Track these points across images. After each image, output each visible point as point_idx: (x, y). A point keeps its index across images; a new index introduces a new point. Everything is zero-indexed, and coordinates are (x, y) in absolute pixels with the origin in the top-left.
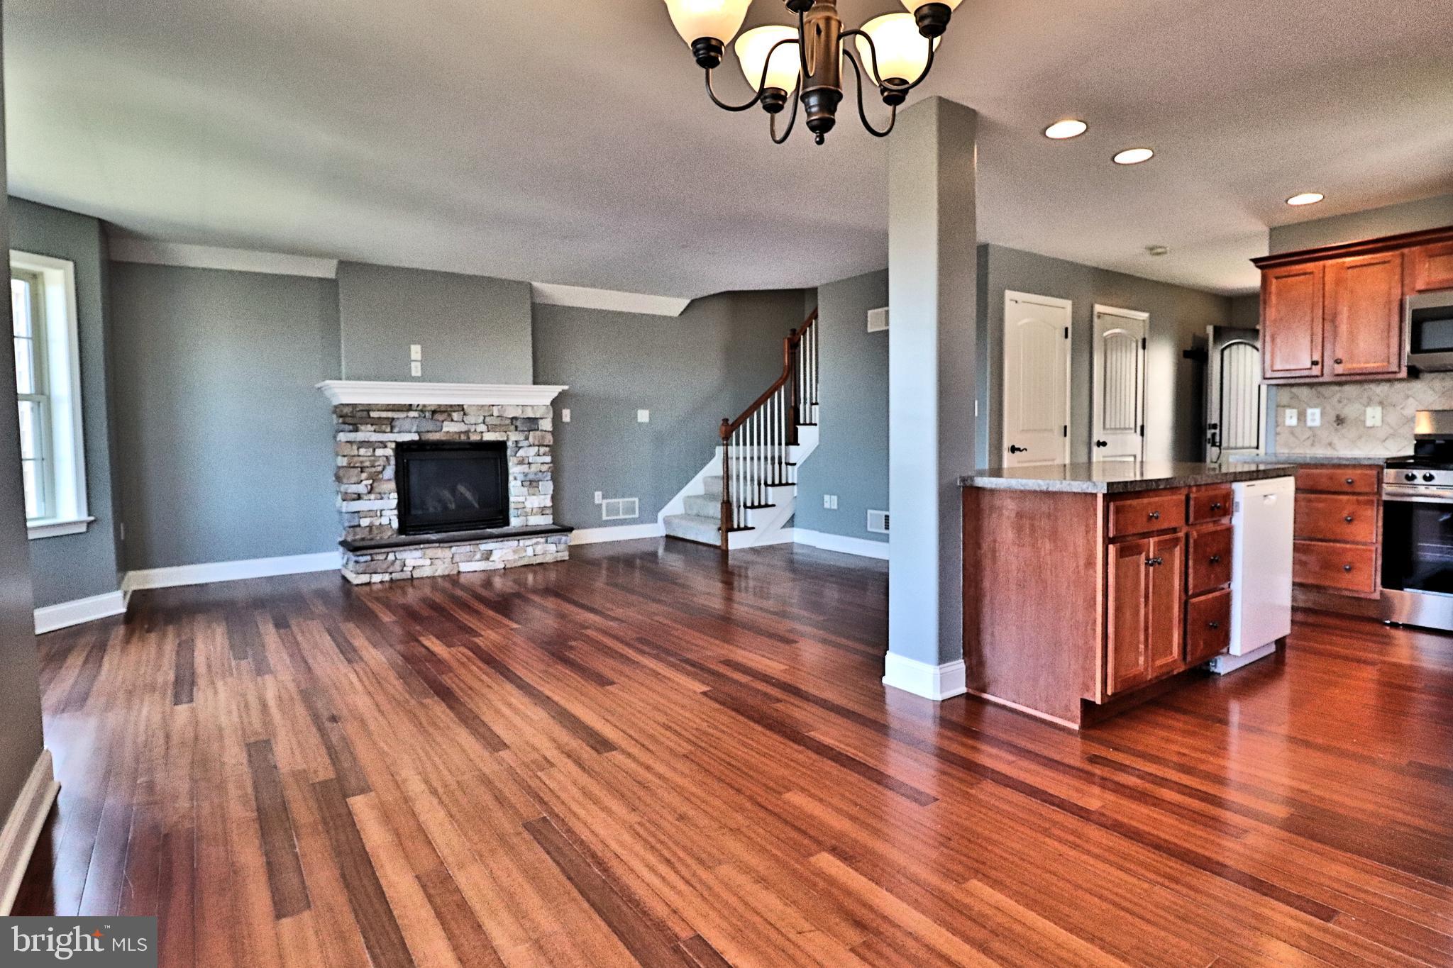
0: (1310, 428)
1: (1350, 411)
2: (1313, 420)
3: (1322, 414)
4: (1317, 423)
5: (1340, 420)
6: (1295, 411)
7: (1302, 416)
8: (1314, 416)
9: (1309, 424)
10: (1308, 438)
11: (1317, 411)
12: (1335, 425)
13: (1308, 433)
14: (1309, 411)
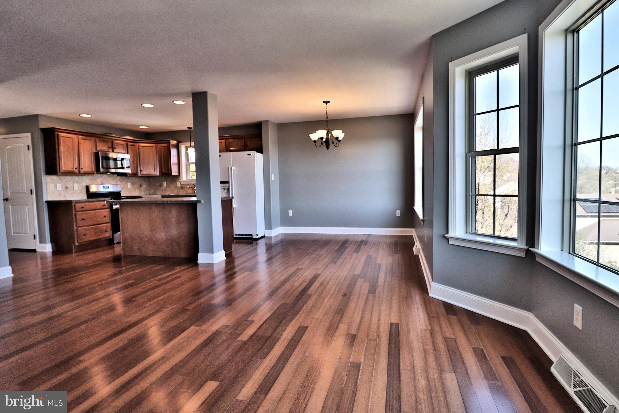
0: (58, 191)
1: (69, 185)
2: (59, 188)
3: (62, 186)
4: (60, 189)
5: (67, 188)
6: (53, 185)
7: (56, 186)
8: (59, 186)
9: (58, 189)
10: (58, 194)
11: (60, 185)
12: (65, 189)
13: (58, 192)
14: (58, 185)
